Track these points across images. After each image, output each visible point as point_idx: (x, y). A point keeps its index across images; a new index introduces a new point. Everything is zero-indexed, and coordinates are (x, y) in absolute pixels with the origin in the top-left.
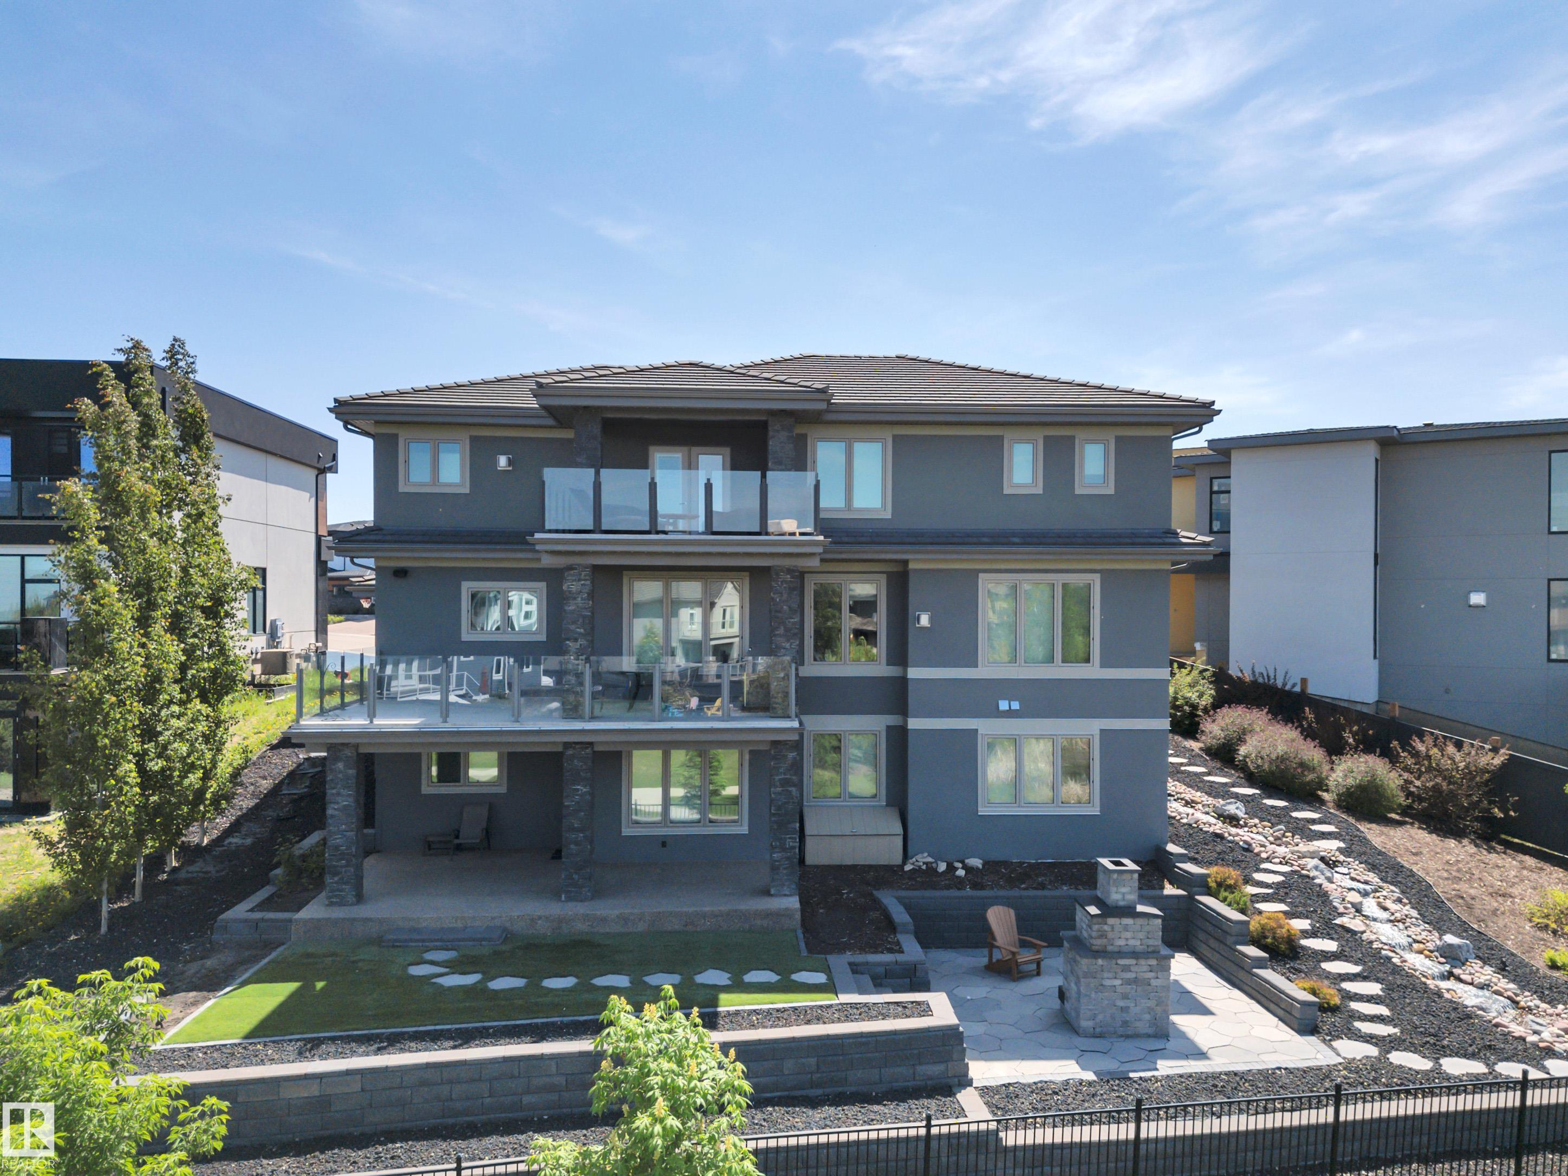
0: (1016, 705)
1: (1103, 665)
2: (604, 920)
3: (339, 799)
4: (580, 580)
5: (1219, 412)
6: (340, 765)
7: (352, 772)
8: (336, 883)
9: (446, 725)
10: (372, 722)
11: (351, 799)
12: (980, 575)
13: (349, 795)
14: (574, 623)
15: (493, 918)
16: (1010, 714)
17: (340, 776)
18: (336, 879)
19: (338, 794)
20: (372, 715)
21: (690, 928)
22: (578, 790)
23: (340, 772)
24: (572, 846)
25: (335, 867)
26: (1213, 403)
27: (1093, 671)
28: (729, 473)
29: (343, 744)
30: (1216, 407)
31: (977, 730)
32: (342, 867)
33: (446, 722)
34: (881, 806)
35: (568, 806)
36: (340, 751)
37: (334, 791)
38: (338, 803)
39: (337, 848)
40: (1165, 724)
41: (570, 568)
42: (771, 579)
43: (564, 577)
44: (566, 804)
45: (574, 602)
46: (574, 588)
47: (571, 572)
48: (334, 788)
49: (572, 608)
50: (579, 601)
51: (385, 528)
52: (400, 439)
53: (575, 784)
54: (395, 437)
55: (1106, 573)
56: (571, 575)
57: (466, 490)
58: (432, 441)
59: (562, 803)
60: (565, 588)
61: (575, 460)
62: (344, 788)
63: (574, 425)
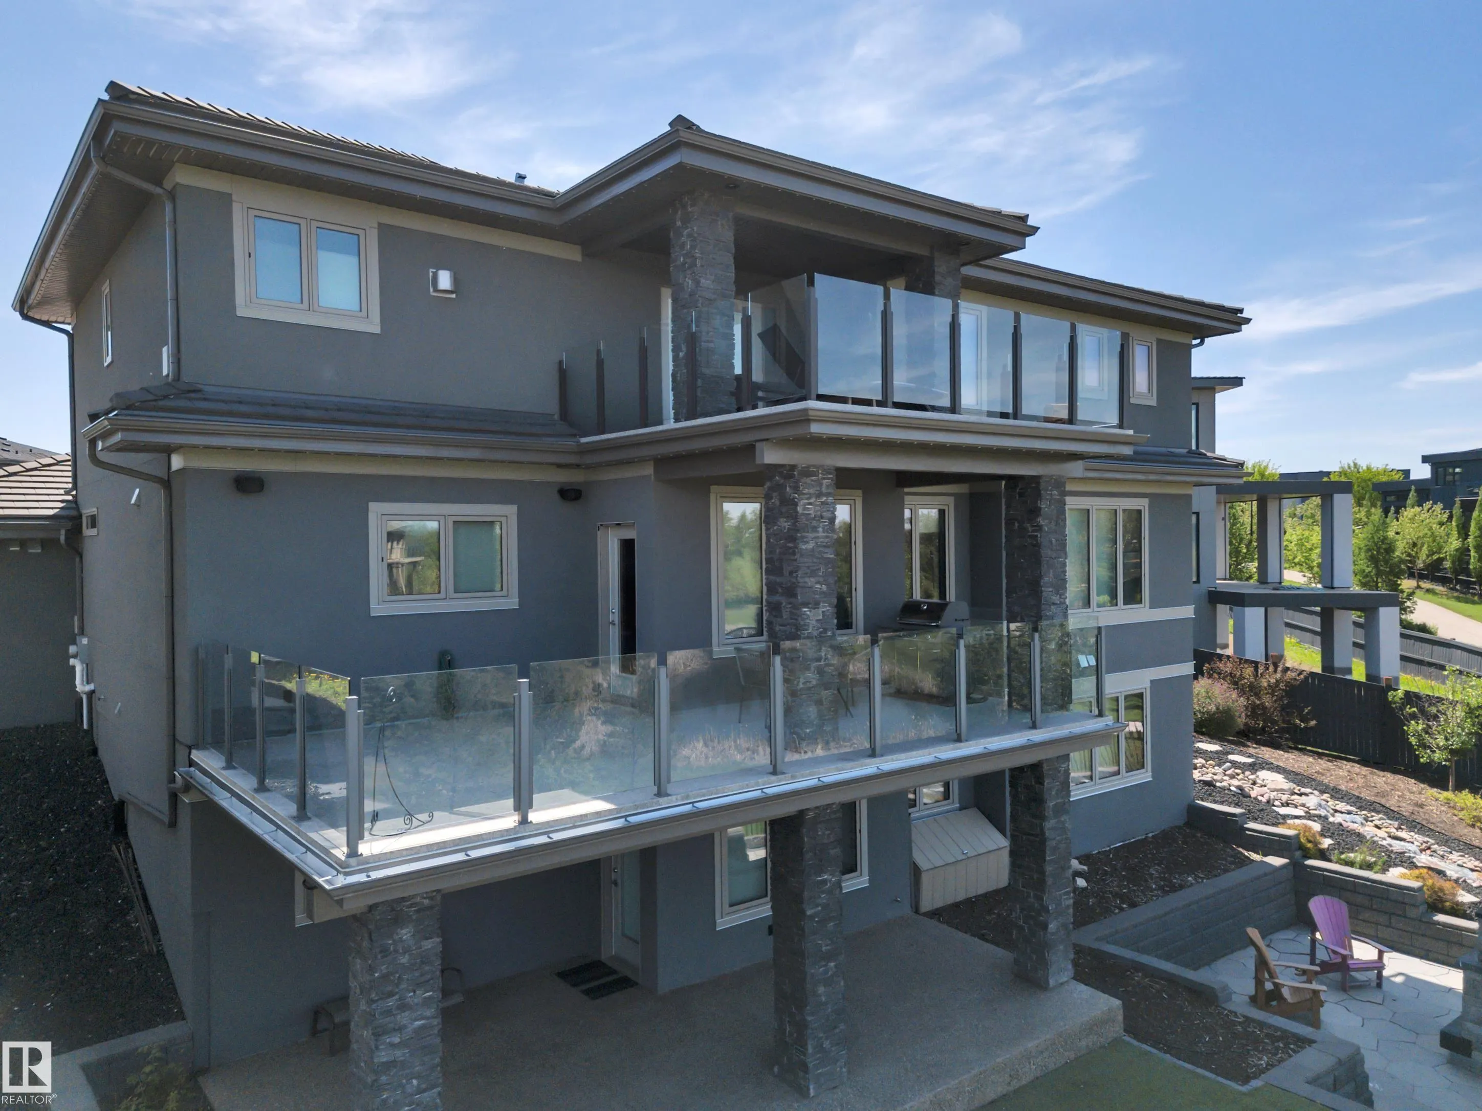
0: (1092, 661)
1: (1152, 607)
3: (403, 1018)
4: (820, 494)
5: (1247, 321)
6: (406, 933)
7: (432, 944)
9: (664, 801)
11: (430, 1011)
13: (427, 1002)
14: (813, 573)
16: (1089, 671)
19: (403, 1007)
22: (824, 882)
24: (821, 990)
26: (1241, 311)
27: (1142, 613)
34: (958, 810)
35: (812, 917)
37: (390, 1002)
40: (1188, 668)
41: (807, 472)
42: (1038, 495)
43: (796, 489)
44: (809, 913)
45: (811, 535)
46: (812, 510)
47: (808, 480)
48: (391, 994)
49: (811, 545)
50: (821, 533)
51: (206, 388)
52: (236, 208)
53: (821, 872)
54: (226, 200)
55: (1152, 497)
56: (808, 487)
57: (374, 327)
58: (303, 223)
59: (803, 912)
60: (799, 509)
61: (697, 283)
62: (418, 985)
63: (686, 221)
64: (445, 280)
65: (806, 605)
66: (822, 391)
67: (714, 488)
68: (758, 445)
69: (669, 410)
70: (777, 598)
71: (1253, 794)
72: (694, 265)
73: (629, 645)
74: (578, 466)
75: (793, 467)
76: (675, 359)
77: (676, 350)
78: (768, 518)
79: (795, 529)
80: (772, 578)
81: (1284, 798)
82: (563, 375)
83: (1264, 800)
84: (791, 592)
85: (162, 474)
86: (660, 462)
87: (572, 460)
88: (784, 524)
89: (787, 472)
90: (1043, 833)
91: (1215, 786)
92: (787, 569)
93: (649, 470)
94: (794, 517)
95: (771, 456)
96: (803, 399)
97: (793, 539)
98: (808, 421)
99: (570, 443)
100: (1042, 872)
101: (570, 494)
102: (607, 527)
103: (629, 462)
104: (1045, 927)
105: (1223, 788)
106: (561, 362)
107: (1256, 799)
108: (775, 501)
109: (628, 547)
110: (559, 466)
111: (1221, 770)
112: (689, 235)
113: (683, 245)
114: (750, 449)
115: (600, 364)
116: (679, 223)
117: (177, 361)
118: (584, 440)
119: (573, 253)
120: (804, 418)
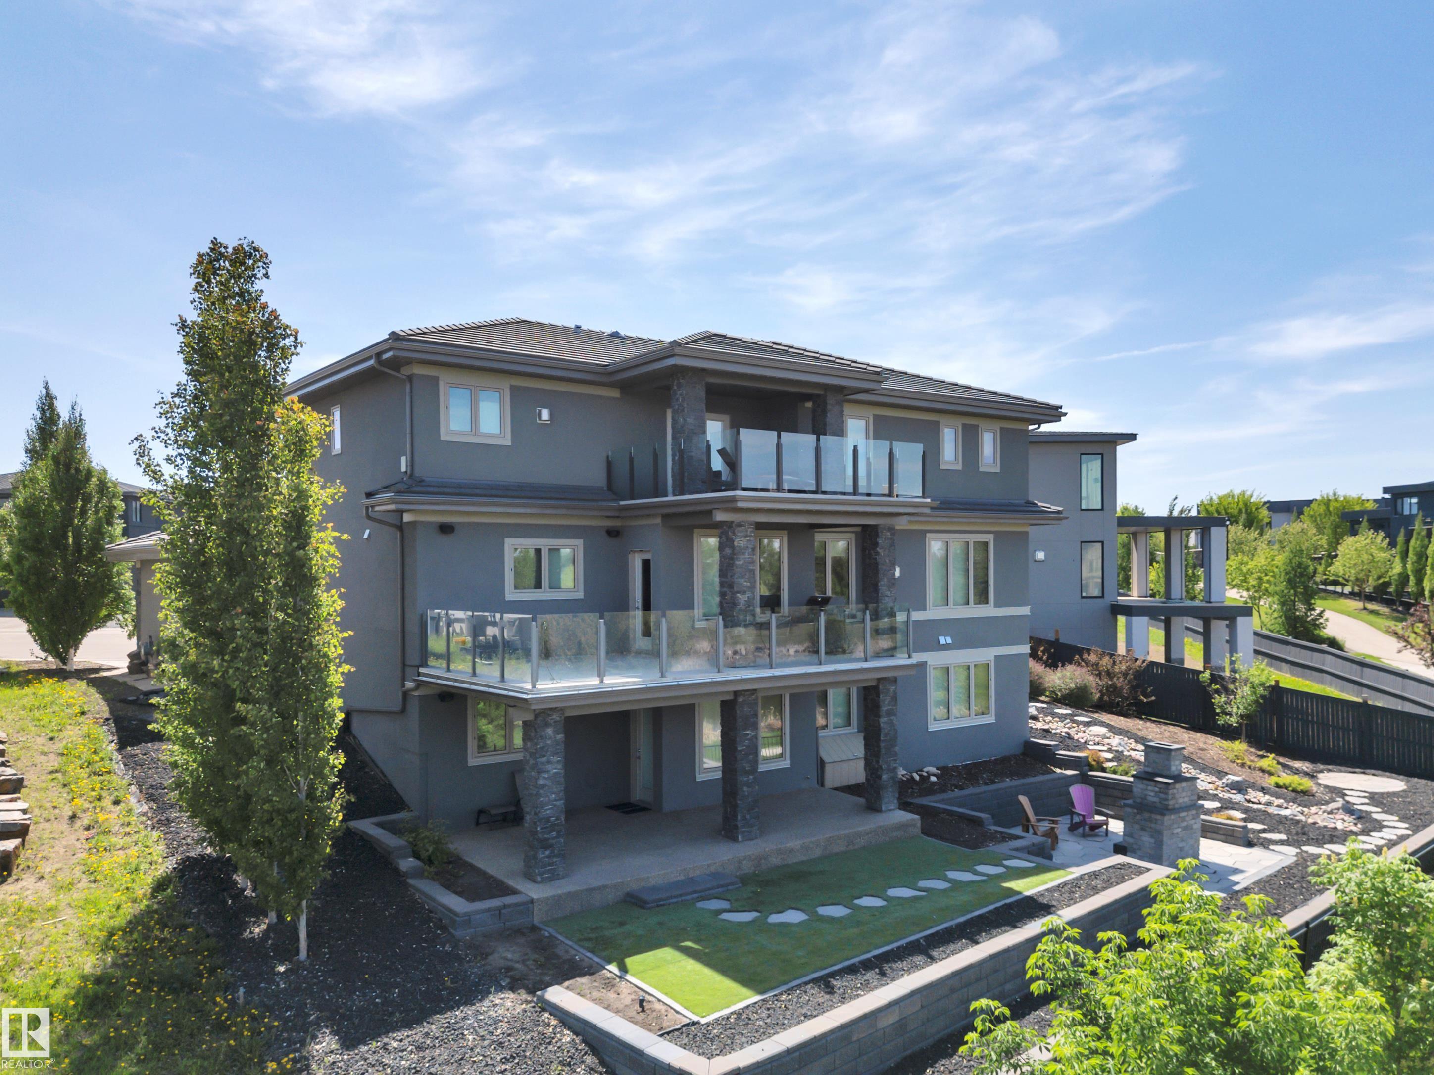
0: (949, 640)
1: (996, 606)
2: (791, 851)
3: (549, 767)
4: (746, 536)
5: (1065, 414)
6: (550, 731)
7: (560, 737)
8: (549, 857)
9: (664, 680)
10: (602, 681)
11: (560, 766)
12: (928, 535)
13: (558, 761)
14: (742, 577)
15: (709, 866)
16: (946, 647)
17: (549, 742)
18: (547, 853)
19: (549, 762)
20: (601, 676)
21: (851, 847)
22: (748, 734)
23: (550, 738)
24: (745, 789)
25: (548, 839)
26: (1061, 407)
27: (988, 611)
28: (872, 441)
29: (551, 709)
30: (1063, 410)
31: (926, 662)
32: (554, 838)
33: (663, 676)
34: (854, 733)
35: (741, 751)
36: (549, 715)
37: (544, 759)
38: (548, 771)
39: (548, 819)
40: (1026, 649)
41: (739, 525)
42: (877, 535)
43: (734, 533)
44: (739, 749)
45: (742, 557)
46: (742, 544)
47: (740, 529)
48: (544, 756)
49: (741, 562)
50: (747, 556)
51: (427, 479)
52: (441, 383)
53: (746, 729)
54: (436, 380)
55: (997, 534)
56: (739, 531)
57: (508, 442)
58: (472, 388)
59: (736, 748)
60: (735, 544)
61: (685, 420)
62: (554, 754)
63: (679, 386)
64: (545, 414)
65: (738, 592)
66: (743, 486)
67: (696, 530)
68: (714, 512)
69: (670, 489)
70: (725, 589)
71: (1076, 737)
72: (683, 410)
73: (647, 606)
74: (618, 517)
75: (732, 522)
76: (673, 460)
77: (674, 455)
78: (721, 548)
79: (733, 554)
80: (723, 579)
81: (1097, 740)
82: (609, 464)
83: (1083, 741)
84: (731, 586)
85: (399, 524)
86: (666, 517)
87: (617, 514)
88: (728, 551)
89: (729, 524)
90: (879, 725)
91: (1050, 732)
92: (729, 574)
93: (658, 520)
94: (733, 548)
95: (720, 517)
96: (735, 489)
97: (732, 559)
98: (736, 501)
99: (614, 504)
100: (879, 747)
101: (613, 533)
102: (635, 552)
103: (649, 516)
104: (880, 777)
105: (1056, 734)
106: (608, 457)
107: (1077, 740)
108: (724, 539)
109: (646, 564)
110: (608, 517)
111: (1062, 724)
112: (681, 395)
113: (677, 400)
114: (709, 513)
115: (631, 460)
116: (675, 387)
117: (412, 464)
118: (622, 503)
119: (615, 393)
120: (733, 500)
